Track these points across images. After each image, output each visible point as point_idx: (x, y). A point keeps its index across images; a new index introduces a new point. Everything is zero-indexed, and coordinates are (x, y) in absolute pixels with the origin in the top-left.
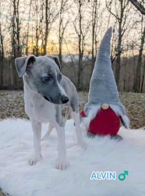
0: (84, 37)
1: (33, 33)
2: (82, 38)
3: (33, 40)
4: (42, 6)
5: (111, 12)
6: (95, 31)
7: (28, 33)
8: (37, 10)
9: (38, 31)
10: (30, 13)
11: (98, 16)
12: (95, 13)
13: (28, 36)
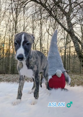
0: (35, 45)
1: (7, 42)
2: (34, 45)
3: (7, 46)
4: (13, 28)
5: (49, 34)
6: (41, 42)
7: (4, 42)
8: (10, 30)
9: (10, 41)
10: (6, 32)
11: (43, 35)
12: (41, 33)
13: (4, 43)
